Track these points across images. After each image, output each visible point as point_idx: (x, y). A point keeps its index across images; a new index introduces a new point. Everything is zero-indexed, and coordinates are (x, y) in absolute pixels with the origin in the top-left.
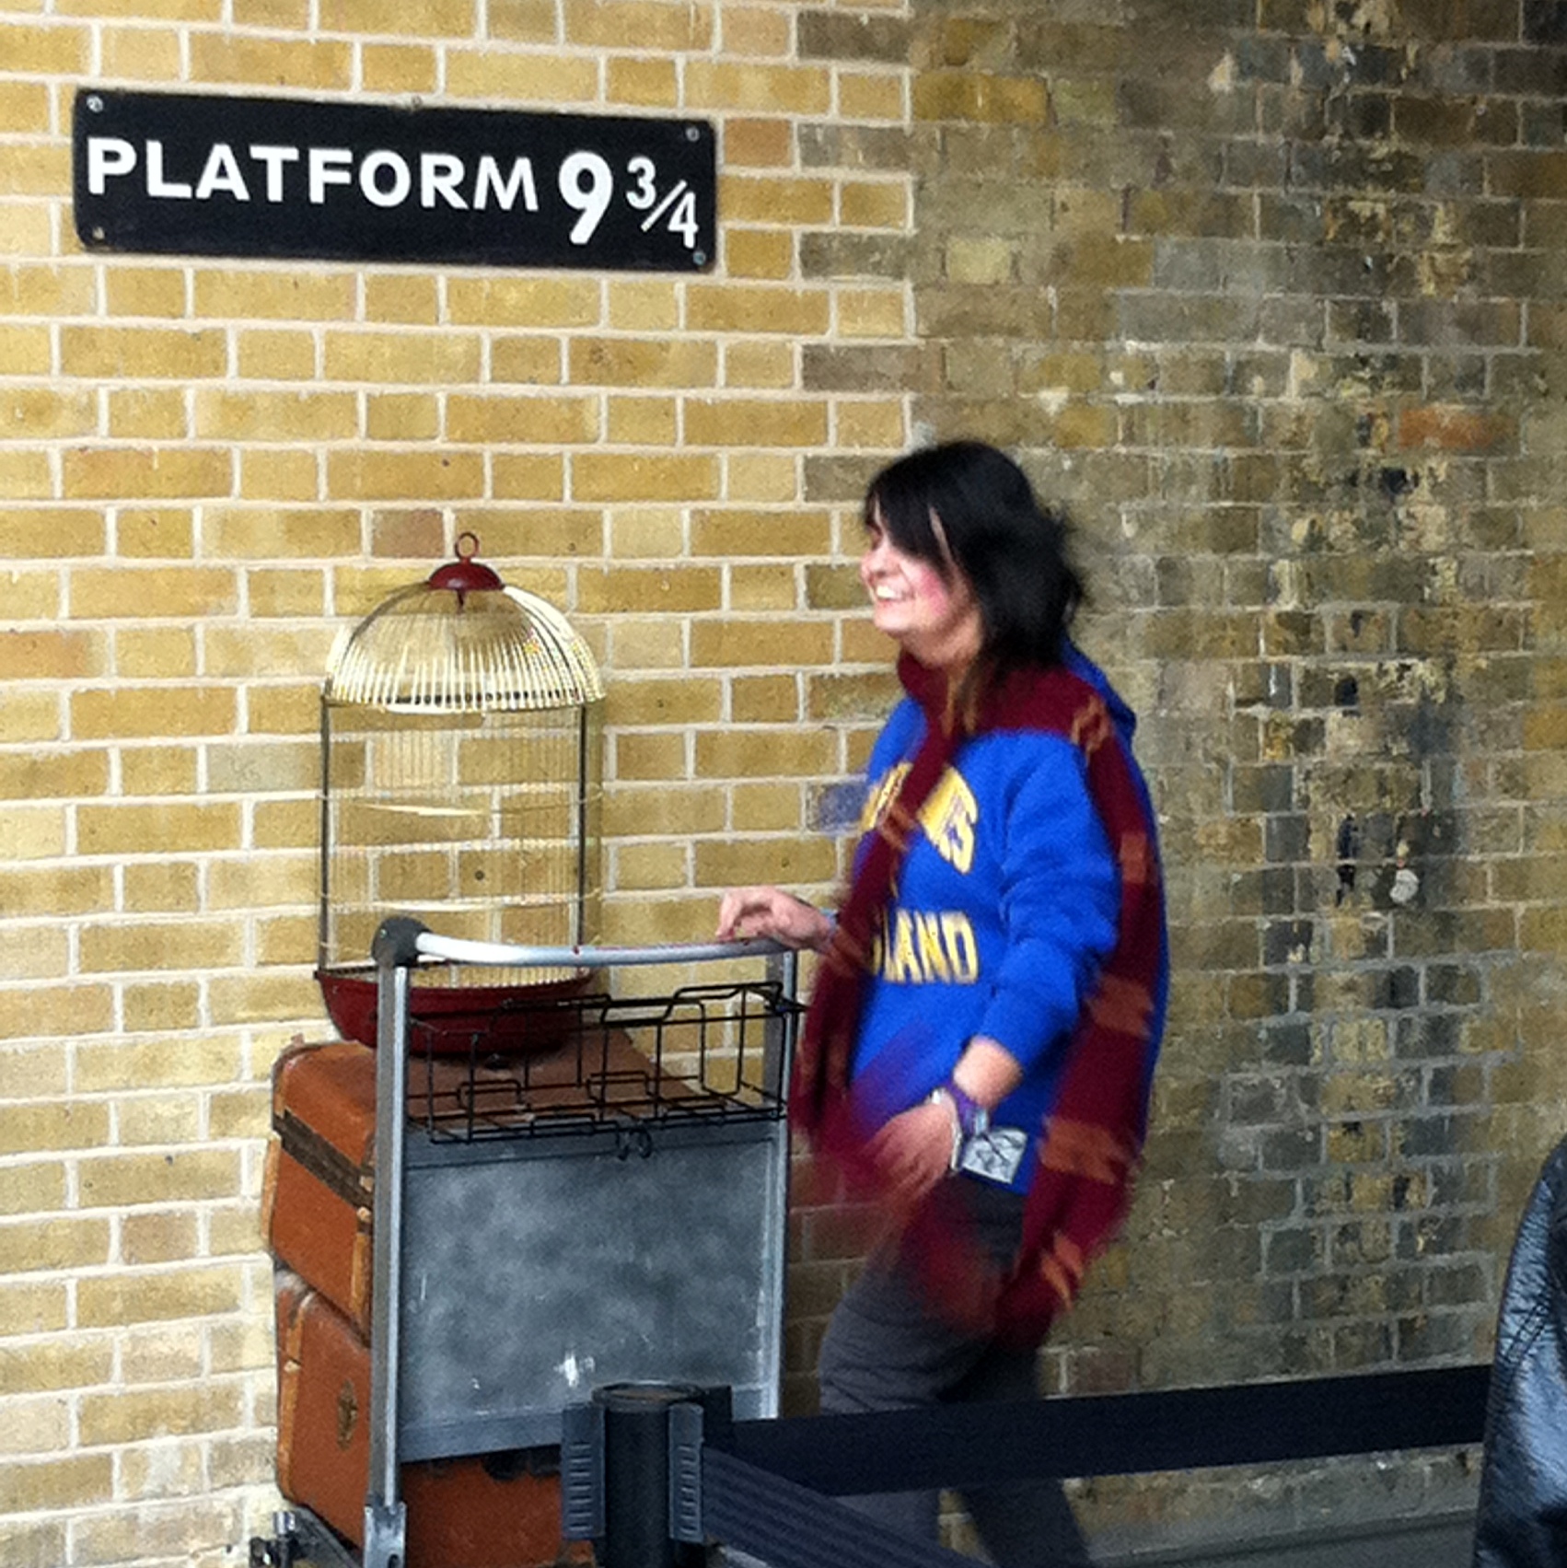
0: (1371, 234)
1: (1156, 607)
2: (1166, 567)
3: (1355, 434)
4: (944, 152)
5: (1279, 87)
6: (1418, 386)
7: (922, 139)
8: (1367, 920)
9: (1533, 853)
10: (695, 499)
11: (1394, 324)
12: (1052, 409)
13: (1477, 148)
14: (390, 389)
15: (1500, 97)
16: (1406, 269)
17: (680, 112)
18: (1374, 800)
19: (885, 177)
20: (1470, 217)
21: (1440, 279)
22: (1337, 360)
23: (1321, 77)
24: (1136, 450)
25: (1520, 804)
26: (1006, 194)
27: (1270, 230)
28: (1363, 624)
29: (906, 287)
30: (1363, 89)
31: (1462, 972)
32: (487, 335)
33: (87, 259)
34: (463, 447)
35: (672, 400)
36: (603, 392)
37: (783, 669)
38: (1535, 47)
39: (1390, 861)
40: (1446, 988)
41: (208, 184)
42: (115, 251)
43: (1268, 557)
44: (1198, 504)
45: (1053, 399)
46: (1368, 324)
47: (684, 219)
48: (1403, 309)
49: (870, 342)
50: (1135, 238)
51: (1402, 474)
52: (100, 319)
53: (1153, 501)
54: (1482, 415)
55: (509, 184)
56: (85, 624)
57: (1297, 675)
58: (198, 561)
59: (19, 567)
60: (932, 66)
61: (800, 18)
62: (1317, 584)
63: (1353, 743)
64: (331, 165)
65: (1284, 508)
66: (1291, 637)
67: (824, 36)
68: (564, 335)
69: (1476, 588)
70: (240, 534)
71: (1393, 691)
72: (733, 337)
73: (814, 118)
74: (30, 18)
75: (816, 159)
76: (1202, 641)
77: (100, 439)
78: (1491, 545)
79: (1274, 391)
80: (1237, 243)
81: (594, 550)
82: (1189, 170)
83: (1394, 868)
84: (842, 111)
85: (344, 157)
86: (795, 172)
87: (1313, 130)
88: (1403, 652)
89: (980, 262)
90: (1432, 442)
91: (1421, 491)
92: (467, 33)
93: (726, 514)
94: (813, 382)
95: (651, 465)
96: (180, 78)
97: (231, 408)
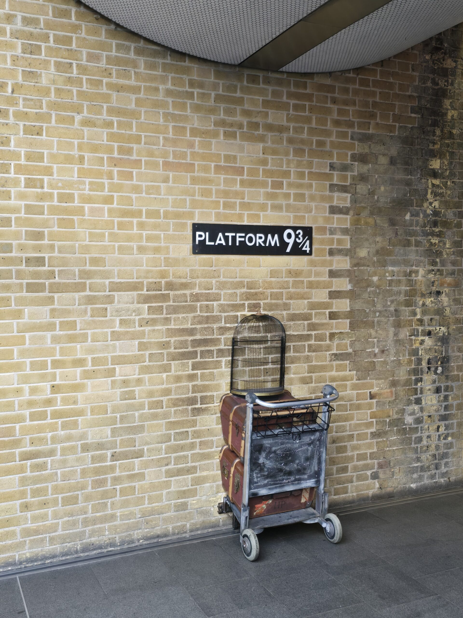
0: (435, 246)
2: (396, 310)
3: (432, 285)
4: (355, 232)
5: (418, 218)
6: (443, 275)
7: (352, 230)
8: (433, 377)
10: (308, 299)
11: (439, 263)
12: (375, 281)
13: (455, 229)
14: (251, 280)
15: (459, 220)
16: (441, 253)
17: (307, 225)
18: (434, 354)
19: (344, 237)
20: (453, 242)
21: (447, 254)
22: (428, 270)
23: (426, 215)
24: (390, 288)
26: (367, 240)
27: (416, 246)
28: (432, 320)
29: (348, 258)
30: (434, 218)
31: (450, 386)
32: (270, 269)
33: (193, 256)
34: (265, 290)
35: (304, 280)
36: (291, 280)
37: (324, 332)
39: (437, 365)
40: (447, 389)
41: (218, 242)
42: (199, 254)
43: (415, 308)
44: (402, 298)
45: (375, 279)
46: (434, 263)
47: (306, 247)
48: (440, 260)
49: (341, 269)
50: (391, 247)
51: (440, 291)
52: (197, 267)
53: (394, 298)
54: (455, 280)
55: (273, 240)
56: (193, 326)
57: (420, 331)
58: (215, 314)
59: (181, 316)
60: (354, 215)
61: (329, 207)
62: (424, 313)
63: (430, 343)
64: (240, 237)
65: (418, 299)
66: (419, 323)
67: (334, 210)
68: (284, 269)
69: (454, 313)
70: (223, 308)
71: (438, 333)
72: (316, 268)
73: (331, 226)
74: (184, 210)
75: (332, 233)
76: (402, 324)
77: (197, 290)
78: (456, 305)
79: (417, 276)
80: (410, 248)
81: (289, 309)
82: (401, 234)
83: (438, 367)
84: (337, 225)
85: (243, 235)
86: (328, 236)
87: (425, 226)
88: (440, 325)
89: (363, 253)
90: (446, 285)
91: (444, 295)
92: (266, 211)
93: (314, 302)
94: (331, 276)
95: (300, 293)
96: (212, 221)
97: (221, 284)
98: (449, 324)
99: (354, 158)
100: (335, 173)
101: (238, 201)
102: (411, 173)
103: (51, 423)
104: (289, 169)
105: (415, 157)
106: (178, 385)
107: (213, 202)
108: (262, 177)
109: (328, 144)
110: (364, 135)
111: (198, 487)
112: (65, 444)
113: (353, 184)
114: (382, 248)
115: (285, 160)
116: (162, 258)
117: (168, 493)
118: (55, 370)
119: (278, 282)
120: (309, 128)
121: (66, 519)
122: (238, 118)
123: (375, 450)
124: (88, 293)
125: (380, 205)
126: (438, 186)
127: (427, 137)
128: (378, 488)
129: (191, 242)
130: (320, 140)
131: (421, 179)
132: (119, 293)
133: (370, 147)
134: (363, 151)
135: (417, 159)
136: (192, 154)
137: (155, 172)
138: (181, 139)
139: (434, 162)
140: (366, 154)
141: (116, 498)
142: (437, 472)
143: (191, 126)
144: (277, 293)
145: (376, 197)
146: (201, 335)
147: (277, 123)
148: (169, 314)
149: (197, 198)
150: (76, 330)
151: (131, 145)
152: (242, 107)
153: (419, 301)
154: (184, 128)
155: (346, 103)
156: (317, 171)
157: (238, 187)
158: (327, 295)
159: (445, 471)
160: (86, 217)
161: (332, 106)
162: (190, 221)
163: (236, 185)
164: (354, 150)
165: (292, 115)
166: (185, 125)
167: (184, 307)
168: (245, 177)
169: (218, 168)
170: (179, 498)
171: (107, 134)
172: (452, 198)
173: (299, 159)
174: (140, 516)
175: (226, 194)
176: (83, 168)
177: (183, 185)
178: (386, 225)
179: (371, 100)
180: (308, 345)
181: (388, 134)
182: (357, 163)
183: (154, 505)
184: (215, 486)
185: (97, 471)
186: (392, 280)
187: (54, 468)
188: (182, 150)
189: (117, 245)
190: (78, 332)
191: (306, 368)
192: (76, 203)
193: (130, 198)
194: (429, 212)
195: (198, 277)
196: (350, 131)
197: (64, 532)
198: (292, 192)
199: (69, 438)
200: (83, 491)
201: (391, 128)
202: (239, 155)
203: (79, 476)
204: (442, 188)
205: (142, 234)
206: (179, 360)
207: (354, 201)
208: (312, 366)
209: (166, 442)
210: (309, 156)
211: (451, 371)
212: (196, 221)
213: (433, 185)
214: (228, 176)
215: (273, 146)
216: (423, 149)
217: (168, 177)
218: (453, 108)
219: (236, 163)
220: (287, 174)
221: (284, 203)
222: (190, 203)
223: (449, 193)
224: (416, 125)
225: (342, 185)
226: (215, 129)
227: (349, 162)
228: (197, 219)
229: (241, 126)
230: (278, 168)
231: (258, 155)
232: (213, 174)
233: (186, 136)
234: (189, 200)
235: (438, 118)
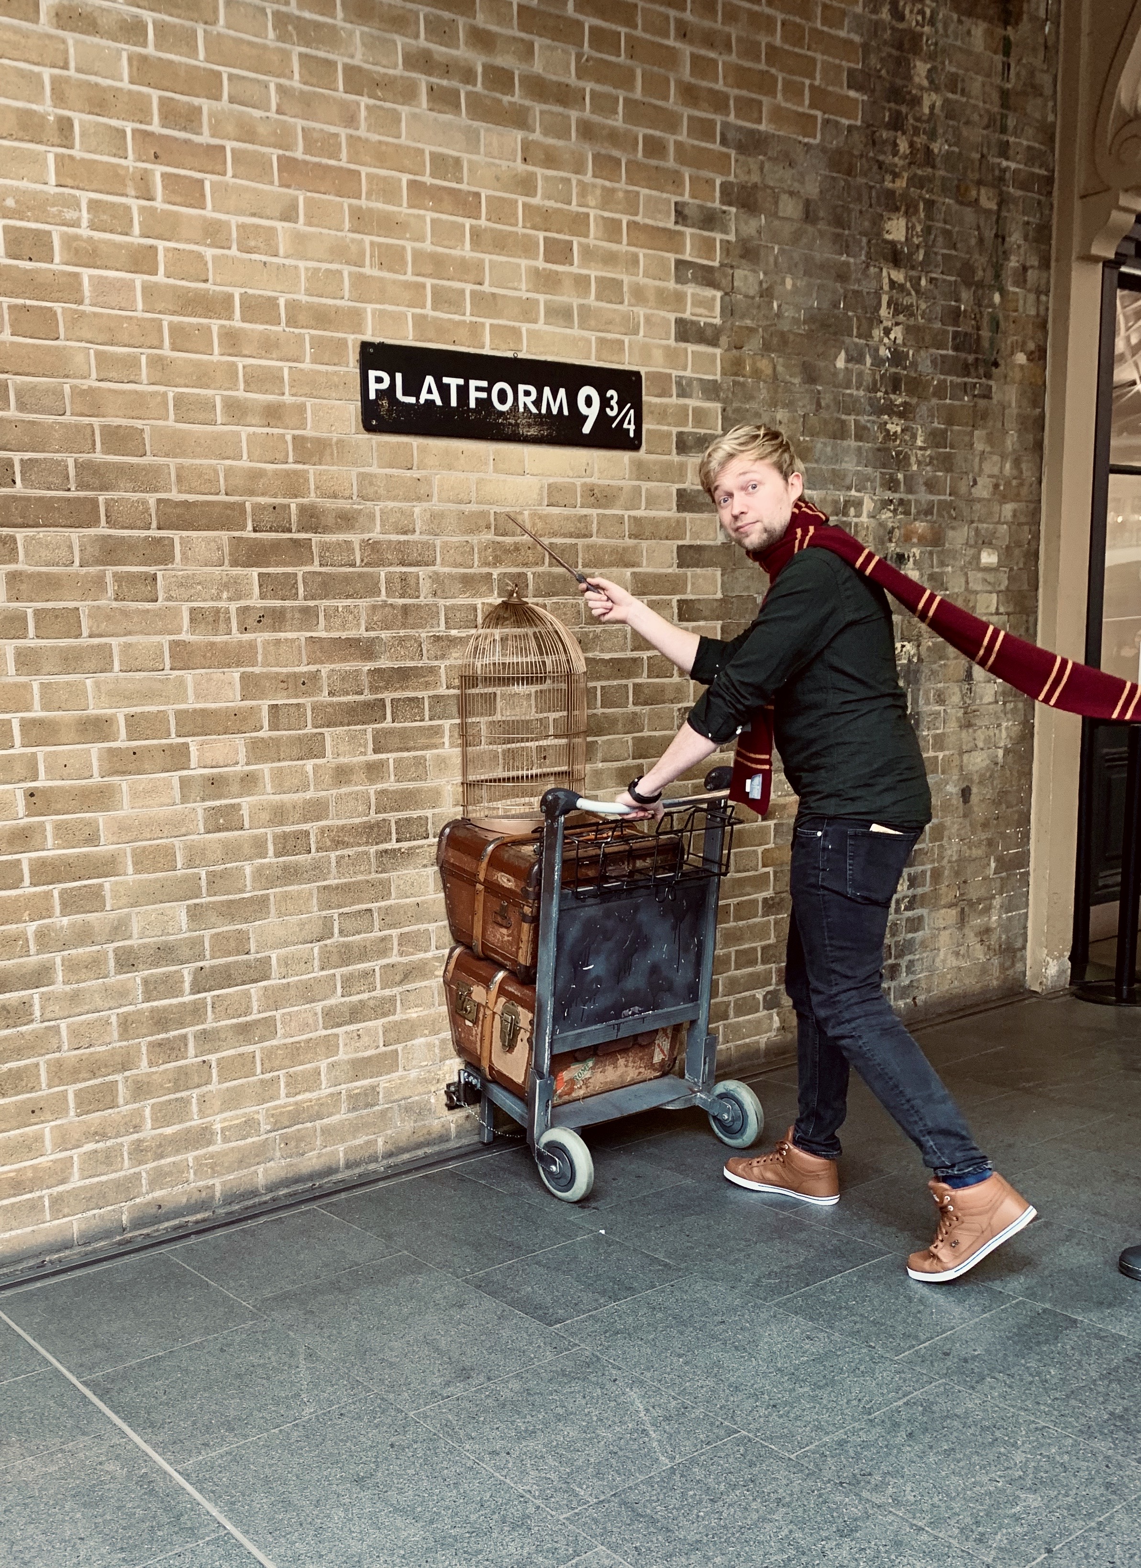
0: (894, 441)
3: (887, 536)
4: (733, 393)
5: (861, 367)
6: (909, 514)
7: (725, 386)
9: (947, 730)
10: (633, 566)
11: (902, 485)
13: (934, 401)
14: (504, 509)
15: (942, 377)
16: (907, 457)
17: (627, 367)
19: (710, 405)
20: (930, 434)
21: (919, 463)
22: (881, 501)
23: (878, 362)
25: (942, 708)
27: (858, 438)
30: (893, 370)
32: (546, 481)
33: (365, 436)
35: (623, 516)
36: (594, 512)
38: (955, 353)
42: (380, 432)
46: (891, 484)
47: (629, 423)
48: (905, 476)
50: (807, 439)
51: (903, 555)
52: (374, 470)
54: (932, 528)
55: (556, 402)
58: (421, 600)
59: (341, 603)
60: (729, 349)
61: (676, 321)
64: (478, 389)
67: (685, 331)
68: (579, 482)
70: (440, 586)
72: (649, 485)
73: (681, 373)
74: (338, 302)
75: (682, 394)
77: (375, 535)
79: (858, 515)
80: (845, 443)
82: (828, 407)
84: (693, 371)
85: (484, 384)
86: (674, 400)
87: (874, 387)
88: (904, 640)
90: (915, 540)
91: (910, 564)
92: (535, 321)
93: (646, 574)
94: (681, 508)
95: (614, 550)
96: (408, 338)
97: (435, 518)
98: (920, 635)
99: (727, 194)
100: (688, 231)
101: (468, 288)
102: (847, 246)
103: (35, 894)
104: (585, 210)
105: (858, 207)
106: (342, 791)
107: (407, 285)
108: (524, 226)
109: (671, 151)
110: (750, 133)
111: (399, 1048)
112: (73, 952)
113: (726, 265)
115: (574, 183)
116: (289, 438)
117: (333, 1065)
118: (34, 749)
119: (567, 518)
120: (627, 101)
121: (90, 1147)
122: (462, 52)
123: (772, 940)
124: (103, 530)
125: (785, 326)
126: (901, 288)
127: (881, 158)
128: (778, 1029)
129: (357, 393)
130: (652, 136)
131: (868, 267)
132: (185, 534)
133: (762, 169)
134: (746, 178)
135: (861, 212)
136: (353, 142)
137: (261, 186)
138: (323, 95)
139: (895, 222)
140: (755, 186)
141: (209, 1087)
142: (893, 984)
143: (346, 60)
144: (564, 549)
145: (775, 305)
146: (391, 658)
147: (554, 78)
148: (313, 597)
149: (367, 271)
150: (79, 635)
151: (196, 101)
152: (471, 21)
154: (331, 64)
155: (709, 40)
156: (648, 221)
157: (466, 251)
158: (675, 556)
159: (907, 982)
160: (86, 308)
161: (678, 45)
162: (352, 337)
163: (463, 243)
164: (729, 174)
165: (589, 58)
166: (331, 56)
167: (347, 578)
168: (483, 222)
169: (417, 191)
170: (357, 1078)
171: (130, 59)
172: (930, 320)
173: (607, 184)
174: (269, 1127)
175: (438, 265)
176: (71, 157)
177: (333, 232)
178: (797, 381)
179: (764, 40)
180: (635, 685)
181: (800, 138)
182: (733, 210)
183: (300, 1097)
184: (437, 1042)
185: (161, 1020)
187: (48, 1015)
188: (326, 127)
189: (171, 395)
190: (84, 641)
191: (630, 743)
192: (58, 265)
193: (200, 257)
194: (884, 353)
195: (377, 498)
196: (718, 118)
197: (87, 1181)
198: (594, 273)
199: (84, 936)
200: (127, 1073)
201: (805, 123)
202: (465, 157)
203: (116, 1035)
204: (909, 294)
205: (234, 365)
206: (342, 725)
207: (728, 310)
208: (642, 738)
209: (322, 938)
210: (630, 181)
212: (368, 338)
213: (892, 283)
214: (444, 217)
215: (550, 141)
216: (871, 188)
217: (294, 207)
218: (934, 87)
219: (460, 181)
220: (579, 223)
221: (575, 302)
222: (353, 285)
223: (923, 306)
224: (859, 123)
225: (704, 266)
226: (408, 78)
227: (717, 204)
228: (369, 331)
229: (468, 76)
230: (560, 205)
231: (511, 164)
232: (405, 204)
233: (336, 90)
234: (350, 273)
235: (904, 109)
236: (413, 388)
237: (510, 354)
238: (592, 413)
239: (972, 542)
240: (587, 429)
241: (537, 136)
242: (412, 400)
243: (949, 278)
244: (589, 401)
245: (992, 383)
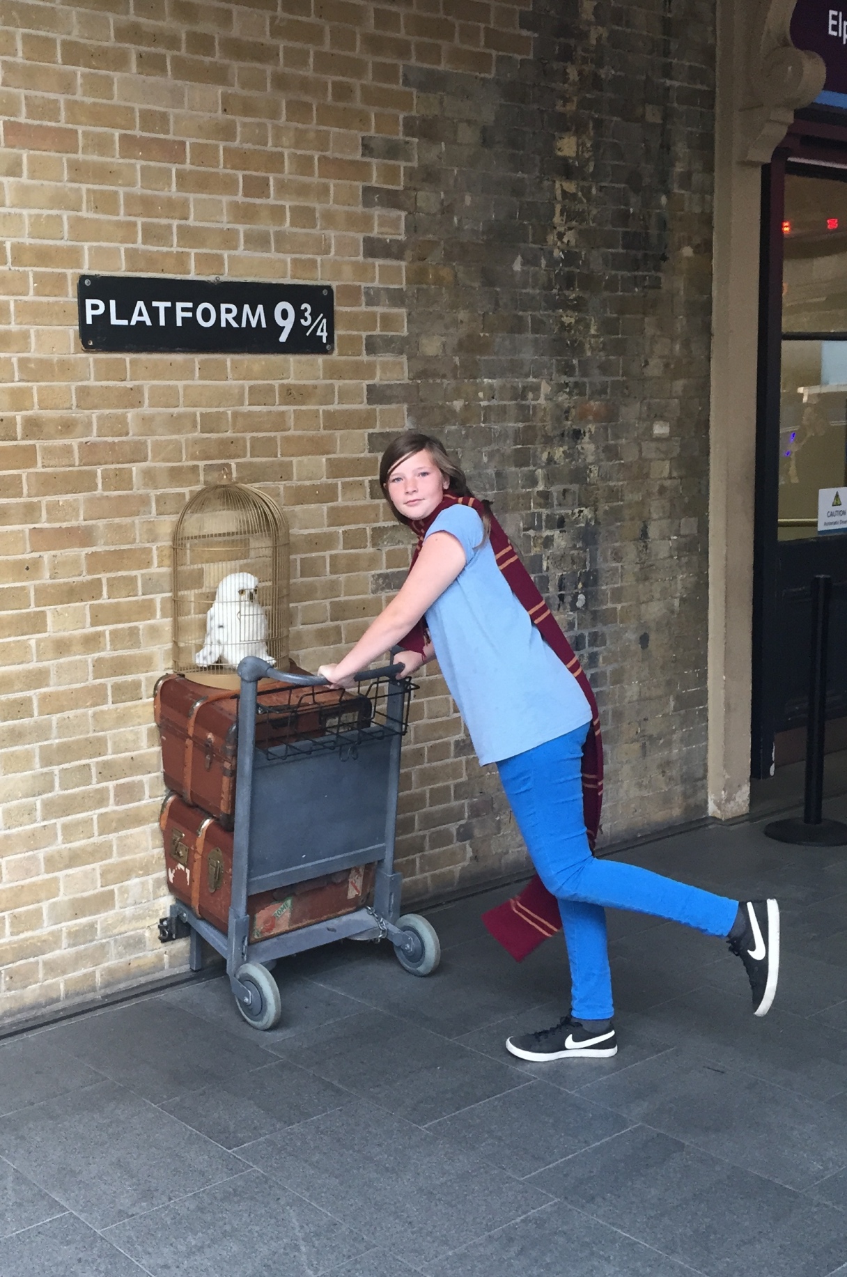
0: (569, 331)
1: (495, 492)
2: (498, 474)
3: (564, 416)
4: (417, 299)
5: (537, 268)
6: (584, 395)
7: (410, 294)
8: (569, 615)
9: (625, 584)
10: (328, 453)
11: (577, 370)
12: (458, 409)
13: (606, 294)
14: (209, 410)
15: (613, 273)
16: (581, 345)
17: (319, 283)
18: (570, 566)
19: (395, 310)
20: (603, 323)
21: (593, 349)
22: (557, 385)
23: (552, 263)
24: (488, 425)
25: (619, 565)
26: (441, 317)
27: (535, 331)
28: (566, 495)
29: (404, 358)
30: (566, 269)
31: (600, 634)
32: (247, 384)
33: (84, 355)
34: (239, 435)
35: (318, 410)
36: (292, 408)
37: (361, 526)
38: (625, 251)
39: (576, 591)
40: (595, 640)
41: (135, 318)
42: (97, 352)
43: (534, 468)
44: (509, 447)
45: (458, 405)
46: (567, 370)
47: (322, 331)
48: (580, 362)
49: (392, 382)
50: (487, 334)
51: (580, 431)
52: (92, 383)
53: (494, 447)
54: (606, 406)
55: (255, 317)
56: (90, 523)
57: (544, 517)
58: (135, 491)
59: (62, 498)
60: (413, 261)
61: (364, 239)
62: (550, 479)
63: (563, 544)
64: (184, 310)
65: (539, 447)
66: (542, 501)
67: (374, 248)
68: (276, 384)
69: (605, 477)
70: (152, 479)
71: (577, 521)
72: (341, 382)
73: (370, 285)
74: (58, 243)
75: (371, 302)
76: (511, 504)
77: (93, 438)
78: (609, 459)
79: (536, 398)
80: (523, 336)
81: (290, 478)
82: (506, 305)
83: (578, 594)
84: (380, 282)
85: (190, 305)
86: (363, 308)
87: (549, 287)
88: (580, 505)
89: (431, 346)
90: (591, 418)
91: (586, 439)
92: (236, 248)
93: (339, 460)
94: (370, 401)
95: (311, 439)
96: (121, 270)
97: (146, 421)
98: (596, 501)
99: (410, 127)
100: (374, 162)
101: (175, 223)
102: (522, 165)
104: (279, 149)
105: (530, 130)
106: (62, 660)
107: (119, 224)
108: (225, 167)
109: (358, 93)
110: (430, 73)
111: (115, 887)
113: (409, 189)
114: (469, 336)
115: (269, 126)
116: (15, 360)
117: (54, 906)
119: (267, 415)
120: (318, 54)
122: (168, 23)
123: (464, 778)
125: (465, 237)
126: (574, 196)
127: (552, 85)
128: (471, 860)
129: (77, 322)
130: (341, 83)
131: (541, 182)
133: (441, 103)
134: (427, 112)
135: (534, 134)
136: (71, 105)
138: (43, 67)
139: (566, 140)
140: (435, 120)
143: (64, 37)
144: (263, 441)
145: (455, 220)
146: (106, 544)
147: (251, 39)
148: (37, 496)
149: (84, 214)
153: (542, 453)
154: (50, 42)
156: (338, 155)
157: (173, 191)
158: (367, 442)
161: (362, 3)
162: (71, 271)
163: (170, 185)
164: (411, 109)
165: (282, 20)
166: (51, 35)
167: (66, 478)
168: (188, 166)
169: (129, 144)
170: (75, 917)
172: (600, 224)
173: (300, 126)
175: (147, 205)
177: (53, 183)
178: (476, 285)
180: (331, 556)
181: (477, 74)
182: (416, 140)
183: (22, 936)
186: (488, 406)
188: (46, 95)
191: (328, 607)
194: (558, 254)
195: (94, 407)
196: (400, 63)
198: (288, 203)
201: (481, 61)
202: (172, 112)
204: (581, 202)
206: (62, 603)
207: (412, 228)
208: (338, 603)
209: (44, 792)
210: (321, 121)
211: (602, 603)
212: (85, 271)
213: (564, 192)
214: (152, 164)
215: (245, 93)
216: (542, 112)
217: (18, 163)
218: (600, 21)
219: (167, 132)
220: (275, 161)
221: (272, 229)
222: (71, 227)
223: (594, 212)
224: (531, 57)
225: (388, 191)
226: (119, 48)
227: (401, 137)
228: (86, 266)
229: (173, 42)
230: (257, 147)
231: (213, 115)
232: (118, 156)
233: (54, 62)
234: (69, 218)
235: (572, 42)
236: (125, 312)
237: (212, 278)
238: (288, 325)
239: (644, 416)
240: (283, 338)
241: (236, 89)
242: (125, 322)
243: (616, 185)
244: (285, 314)
245: (660, 274)
